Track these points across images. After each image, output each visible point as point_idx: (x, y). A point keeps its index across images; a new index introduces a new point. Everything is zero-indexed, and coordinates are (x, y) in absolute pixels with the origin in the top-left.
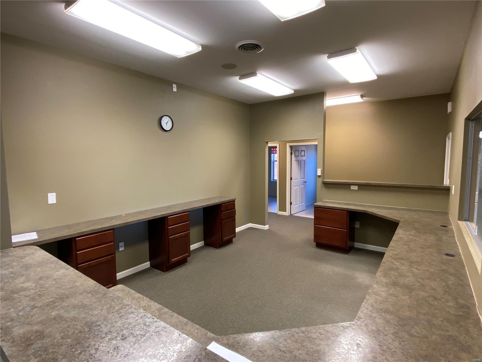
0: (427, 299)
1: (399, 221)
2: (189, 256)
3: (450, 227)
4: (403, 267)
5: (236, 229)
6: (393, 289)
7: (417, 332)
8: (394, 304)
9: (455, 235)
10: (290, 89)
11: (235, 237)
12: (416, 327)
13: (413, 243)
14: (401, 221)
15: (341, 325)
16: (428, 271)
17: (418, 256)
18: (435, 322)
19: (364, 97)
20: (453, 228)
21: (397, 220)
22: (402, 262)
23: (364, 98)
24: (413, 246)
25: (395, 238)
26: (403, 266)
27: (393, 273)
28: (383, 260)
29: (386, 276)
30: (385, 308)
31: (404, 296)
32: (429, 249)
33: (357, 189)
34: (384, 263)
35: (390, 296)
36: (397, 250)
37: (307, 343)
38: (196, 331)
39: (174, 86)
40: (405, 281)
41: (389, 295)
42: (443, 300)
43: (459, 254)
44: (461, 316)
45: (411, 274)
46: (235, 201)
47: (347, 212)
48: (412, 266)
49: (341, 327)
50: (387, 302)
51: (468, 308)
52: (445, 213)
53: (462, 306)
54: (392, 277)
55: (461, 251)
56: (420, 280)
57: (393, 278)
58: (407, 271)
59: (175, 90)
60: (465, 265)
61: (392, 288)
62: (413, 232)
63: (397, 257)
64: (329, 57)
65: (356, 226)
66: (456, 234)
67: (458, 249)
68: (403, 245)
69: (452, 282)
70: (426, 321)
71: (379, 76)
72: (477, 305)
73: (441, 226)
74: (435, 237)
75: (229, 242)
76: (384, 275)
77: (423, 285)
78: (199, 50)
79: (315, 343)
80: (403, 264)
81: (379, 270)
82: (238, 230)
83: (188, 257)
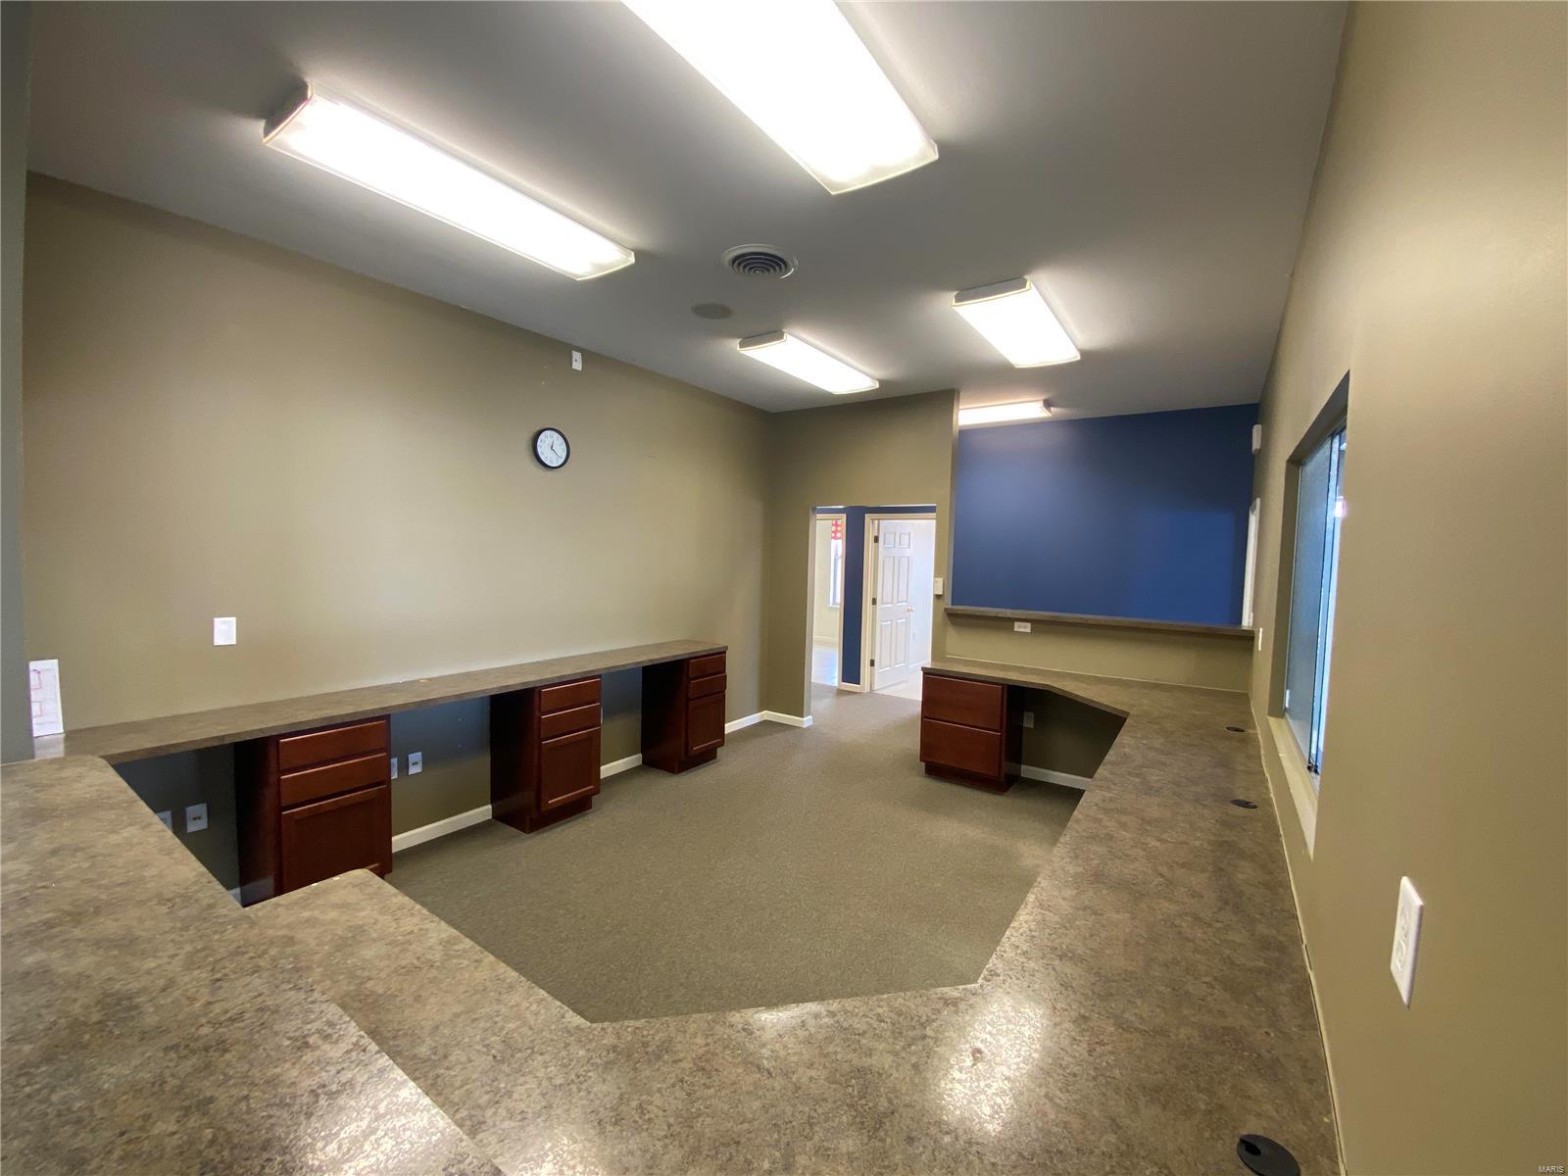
0: (1177, 922)
1: (1128, 714)
2: (597, 791)
3: (1251, 731)
4: (1124, 833)
5: (726, 725)
6: (1090, 893)
7: (1141, 1018)
8: (1087, 935)
9: (1262, 752)
10: (868, 378)
11: (722, 744)
12: (1139, 1002)
13: (1158, 771)
14: (1131, 712)
15: (939, 995)
16: (1187, 843)
17: (1165, 806)
18: (1190, 988)
19: (1053, 406)
20: (1257, 734)
21: (1125, 712)
22: (1124, 819)
23: (1052, 409)
24: (1156, 778)
25: (1111, 756)
26: (1125, 830)
27: (1095, 848)
28: (1075, 813)
29: (1077, 857)
30: (1064, 947)
31: (1117, 912)
32: (1193, 789)
33: (1029, 631)
34: (1077, 821)
35: (1081, 912)
36: (1113, 787)
37: (837, 1045)
38: (534, 1007)
39: (577, 356)
40: (1126, 871)
41: (1078, 909)
42: (1219, 925)
43: (1269, 802)
44: (1260, 971)
45: (1142, 853)
46: (725, 652)
47: (1003, 689)
48: (1147, 831)
49: (939, 999)
50: (1071, 927)
51: (1282, 949)
52: (1242, 699)
53: (1265, 944)
54: (1093, 859)
55: (1272, 795)
56: (1164, 870)
57: (1096, 862)
58: (1132, 844)
59: (577, 365)
60: (1281, 832)
61: (1088, 891)
62: (1158, 743)
63: (1112, 806)
64: (959, 299)
65: (1025, 725)
66: (1265, 750)
67: (1267, 788)
68: (1130, 774)
69: (1244, 877)
70: (1167, 986)
71: (1083, 353)
72: (1305, 941)
73: (1228, 728)
74: (1212, 757)
75: (708, 756)
76: (1072, 854)
77: (1170, 883)
78: (629, 264)
79: (860, 1048)
80: (1123, 826)
81: (1062, 840)
82: (730, 727)
83: (594, 795)
